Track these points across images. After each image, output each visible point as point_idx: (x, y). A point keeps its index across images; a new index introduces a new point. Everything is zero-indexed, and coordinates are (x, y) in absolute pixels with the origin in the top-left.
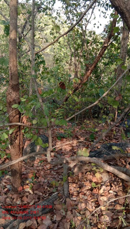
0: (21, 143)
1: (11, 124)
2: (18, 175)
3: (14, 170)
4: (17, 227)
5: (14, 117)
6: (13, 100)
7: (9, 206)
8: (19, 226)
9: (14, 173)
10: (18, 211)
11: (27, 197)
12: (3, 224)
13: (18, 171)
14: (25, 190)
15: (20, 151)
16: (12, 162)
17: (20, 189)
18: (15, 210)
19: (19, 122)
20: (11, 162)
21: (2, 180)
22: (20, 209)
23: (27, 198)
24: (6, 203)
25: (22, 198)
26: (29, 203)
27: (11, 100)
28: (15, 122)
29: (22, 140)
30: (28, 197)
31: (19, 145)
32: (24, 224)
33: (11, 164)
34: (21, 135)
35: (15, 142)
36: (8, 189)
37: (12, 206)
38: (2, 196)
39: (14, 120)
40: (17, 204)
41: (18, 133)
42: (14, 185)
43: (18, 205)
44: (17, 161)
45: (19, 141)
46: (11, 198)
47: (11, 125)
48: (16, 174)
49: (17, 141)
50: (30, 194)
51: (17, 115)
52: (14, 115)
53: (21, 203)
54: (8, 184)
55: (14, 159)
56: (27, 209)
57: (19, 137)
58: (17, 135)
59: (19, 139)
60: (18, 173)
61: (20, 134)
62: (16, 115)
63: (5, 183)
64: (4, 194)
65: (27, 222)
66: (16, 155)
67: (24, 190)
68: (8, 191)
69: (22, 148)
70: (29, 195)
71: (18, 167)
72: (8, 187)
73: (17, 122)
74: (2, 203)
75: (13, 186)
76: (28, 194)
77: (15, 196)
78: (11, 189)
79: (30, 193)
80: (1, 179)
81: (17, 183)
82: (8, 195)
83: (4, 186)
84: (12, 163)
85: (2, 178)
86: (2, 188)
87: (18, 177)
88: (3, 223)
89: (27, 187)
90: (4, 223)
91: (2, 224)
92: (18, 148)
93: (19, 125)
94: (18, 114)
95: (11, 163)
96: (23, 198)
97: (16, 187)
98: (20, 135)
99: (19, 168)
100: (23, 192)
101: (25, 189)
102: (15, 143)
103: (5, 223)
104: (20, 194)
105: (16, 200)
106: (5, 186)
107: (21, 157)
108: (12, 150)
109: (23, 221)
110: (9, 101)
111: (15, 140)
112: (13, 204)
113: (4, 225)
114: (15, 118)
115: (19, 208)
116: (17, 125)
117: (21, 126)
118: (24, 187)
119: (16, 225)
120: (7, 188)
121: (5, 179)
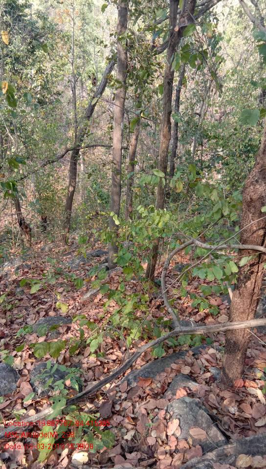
0: (255, 291)
1: (244, 245)
2: (240, 355)
3: (232, 341)
4: (233, 459)
5: (253, 234)
6: (259, 198)
7: (212, 409)
8: (236, 458)
9: (231, 347)
10: (232, 426)
11: (251, 404)
12: (202, 441)
13: (240, 347)
14: (248, 389)
15: (252, 307)
16: (233, 323)
17: (239, 383)
18: (225, 423)
19: (262, 246)
20: (231, 323)
21: (201, 354)
22: (235, 425)
23: (252, 408)
24: (207, 400)
25: (240, 404)
26: (255, 420)
27: (255, 197)
28: (252, 243)
29: (260, 285)
30: (254, 406)
31: (252, 295)
32: (248, 458)
33: (230, 328)
34: (259, 274)
35: (245, 285)
36: (212, 374)
37: (218, 411)
38: (201, 385)
39: (253, 239)
40: (230, 413)
41: (255, 269)
42: (227, 371)
43: (232, 415)
44: (243, 326)
45: (253, 284)
46: (218, 395)
47: (243, 248)
48: (236, 350)
49: (249, 284)
50: (258, 401)
51: (261, 230)
52: (255, 228)
53: (237, 413)
54: (214, 366)
55: (236, 319)
56: (249, 430)
57: (254, 277)
58: (252, 273)
59: (254, 281)
60: (239, 350)
61: (258, 270)
62: (259, 229)
63: (207, 361)
64: (204, 383)
65: (254, 458)
66: (242, 313)
67: (246, 389)
68: (213, 379)
69: (256, 302)
70: (257, 404)
71: (241, 338)
72: (212, 371)
73: (258, 244)
74: (199, 398)
75: (225, 373)
76: (254, 400)
77: (227, 394)
78: (218, 377)
79: (260, 401)
80: (199, 351)
81: (235, 371)
82: (212, 387)
83: (204, 366)
84: (232, 325)
85: (201, 349)
86: (201, 369)
87: (238, 358)
88: (202, 439)
89: (252, 385)
90: (205, 440)
91: (200, 440)
92: (248, 298)
93: (259, 251)
94: (262, 228)
95: (230, 325)
96: (244, 404)
97: (231, 376)
98: (257, 272)
99: (243, 341)
100: (243, 392)
101: (248, 387)
102: (246, 287)
103: (207, 441)
104: (238, 394)
105: (228, 403)
106: (206, 367)
107: (252, 319)
108: (236, 299)
109: (246, 451)
110: (249, 198)
111: (245, 280)
112: (221, 409)
113: (203, 443)
114: (255, 235)
115: (234, 423)
116: (257, 251)
117: (263, 255)
118: (247, 384)
119: (232, 453)
120: (209, 372)
121: (207, 353)
